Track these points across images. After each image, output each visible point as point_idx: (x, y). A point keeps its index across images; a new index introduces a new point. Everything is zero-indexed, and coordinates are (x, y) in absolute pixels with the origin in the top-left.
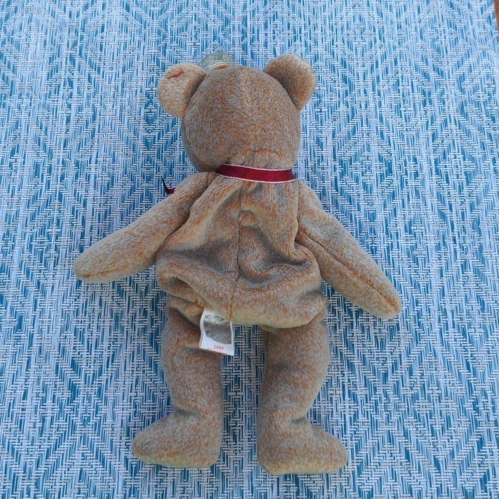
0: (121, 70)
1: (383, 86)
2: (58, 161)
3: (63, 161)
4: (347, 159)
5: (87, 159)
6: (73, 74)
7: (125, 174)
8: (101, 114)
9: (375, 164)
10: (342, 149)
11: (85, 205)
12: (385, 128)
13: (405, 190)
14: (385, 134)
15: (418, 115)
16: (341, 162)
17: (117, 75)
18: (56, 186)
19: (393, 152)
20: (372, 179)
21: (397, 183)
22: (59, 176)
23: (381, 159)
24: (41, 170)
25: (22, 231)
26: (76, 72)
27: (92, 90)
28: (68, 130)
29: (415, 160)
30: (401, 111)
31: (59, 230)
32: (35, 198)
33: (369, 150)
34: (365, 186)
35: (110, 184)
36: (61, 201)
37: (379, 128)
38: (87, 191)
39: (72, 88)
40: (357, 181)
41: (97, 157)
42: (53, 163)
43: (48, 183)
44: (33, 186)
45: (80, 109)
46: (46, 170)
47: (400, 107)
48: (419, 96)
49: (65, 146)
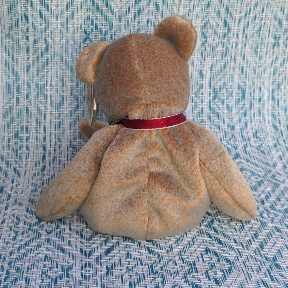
0: (65, 7)
1: (249, 31)
2: (24, 83)
3: (27, 83)
4: (218, 87)
5: (44, 82)
6: (27, 10)
7: (72, 96)
8: (52, 47)
9: (236, 91)
10: (216, 80)
11: (45, 117)
12: (245, 65)
13: (252, 111)
14: (245, 69)
15: (268, 56)
16: (214, 89)
17: (62, 12)
18: (23, 102)
19: (247, 83)
20: (232, 102)
21: (247, 105)
22: (25, 95)
23: (239, 88)
24: (12, 89)
25: (2, 136)
26: (29, 8)
27: (44, 26)
28: (28, 58)
29: (260, 89)
30: (257, 52)
31: (28, 135)
32: (10, 110)
33: (232, 81)
34: (228, 107)
35: (62, 103)
36: (28, 114)
37: (241, 64)
38: (45, 107)
39: (28, 23)
40: (223, 103)
41: (51, 81)
42: (20, 85)
43: (18, 99)
44: (7, 101)
45: (36, 42)
46: (16, 89)
47: (258, 48)
48: (272, 40)
49: (27, 71)
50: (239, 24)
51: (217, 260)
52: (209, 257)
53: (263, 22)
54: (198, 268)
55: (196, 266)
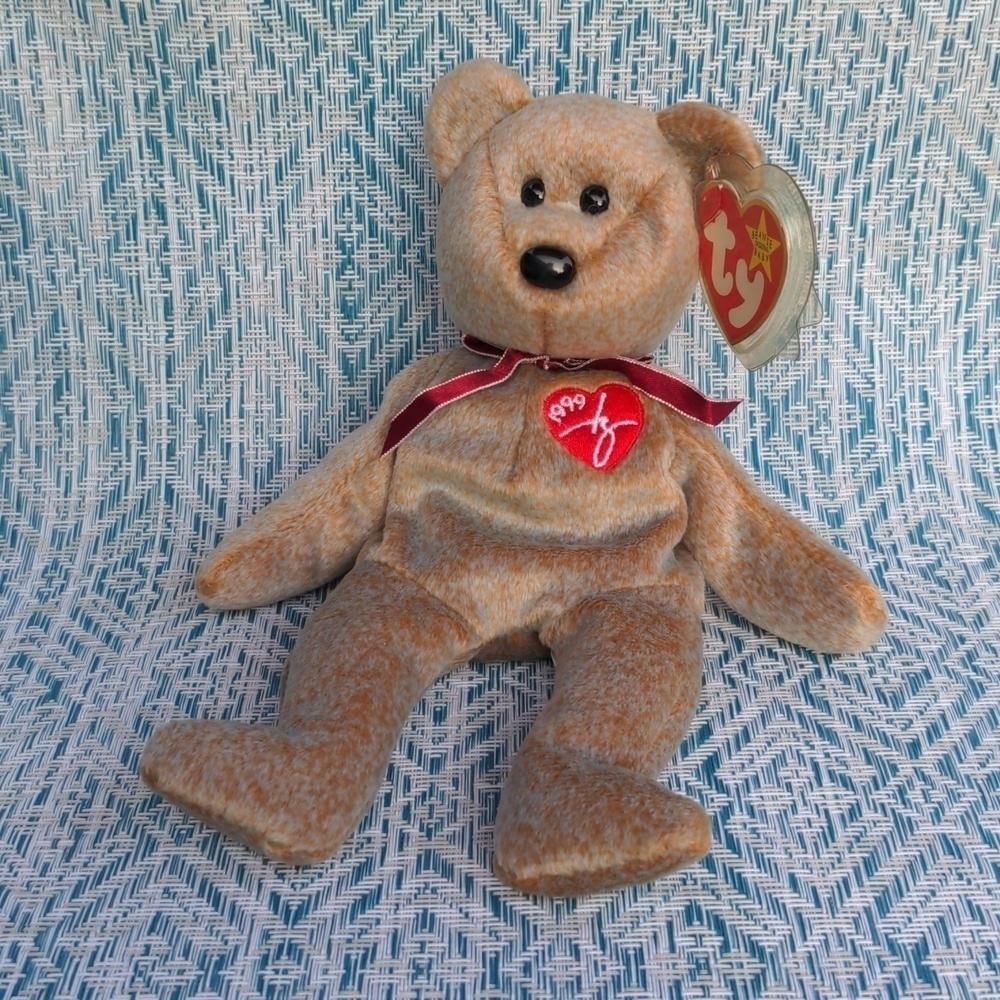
0: (272, 173)
1: (875, 213)
2: (159, 412)
3: (169, 411)
4: (778, 396)
5: (220, 406)
6: (162, 186)
7: (306, 442)
8: (241, 293)
9: (839, 407)
10: (769, 374)
11: (222, 511)
12: (865, 321)
13: (902, 465)
14: (864, 335)
15: (942, 288)
16: (766, 402)
17: (265, 188)
18: (158, 469)
19: (877, 379)
20: (831, 442)
21: (884, 450)
22: (164, 447)
23: (851, 394)
24: (124, 433)
26: (168, 180)
27: (213, 229)
28: (170, 334)
29: (925, 396)
30: (904, 276)
32: (116, 496)
33: (826, 374)
34: (817, 458)
35: (274, 466)
36: (172, 504)
37: (852, 319)
38: (225, 481)
39: (165, 224)
40: (799, 446)
41: (242, 402)
42: (148, 417)
43: (142, 461)
44: (110, 469)
45: (191, 280)
46: (135, 432)
47: (905, 265)
48: (951, 238)
49: (169, 375)
50: (836, 192)
51: (721, 947)
52: (694, 936)
53: (919, 180)
54: (647, 973)
55: (643, 964)
